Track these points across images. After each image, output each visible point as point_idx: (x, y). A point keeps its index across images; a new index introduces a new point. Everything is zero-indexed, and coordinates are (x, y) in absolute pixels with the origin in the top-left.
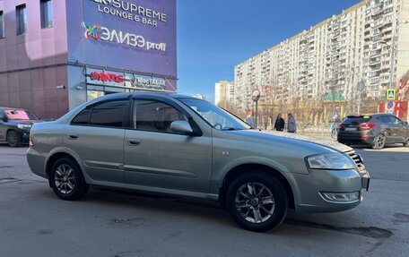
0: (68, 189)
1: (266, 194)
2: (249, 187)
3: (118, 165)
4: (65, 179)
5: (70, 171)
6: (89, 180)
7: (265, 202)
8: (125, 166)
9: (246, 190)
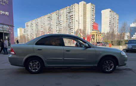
0: (36, 69)
1: (111, 63)
2: (107, 62)
3: (61, 58)
4: (34, 66)
5: (37, 63)
6: (46, 65)
7: (111, 65)
8: (64, 59)
9: (106, 62)
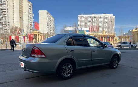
3: (90, 59)
4: (67, 70)
5: (70, 66)
